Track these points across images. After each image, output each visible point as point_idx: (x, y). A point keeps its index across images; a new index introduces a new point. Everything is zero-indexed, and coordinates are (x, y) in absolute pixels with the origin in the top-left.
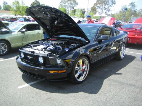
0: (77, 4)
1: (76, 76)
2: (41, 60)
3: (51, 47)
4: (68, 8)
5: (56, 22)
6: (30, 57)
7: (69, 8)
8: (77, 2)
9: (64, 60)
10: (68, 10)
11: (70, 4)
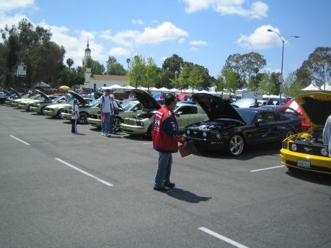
0: (264, 62)
1: (232, 150)
2: (205, 134)
3: (212, 126)
4: (243, 71)
5: (217, 106)
6: (195, 133)
7: (245, 72)
8: (264, 58)
9: (222, 135)
10: (244, 76)
11: (248, 63)
